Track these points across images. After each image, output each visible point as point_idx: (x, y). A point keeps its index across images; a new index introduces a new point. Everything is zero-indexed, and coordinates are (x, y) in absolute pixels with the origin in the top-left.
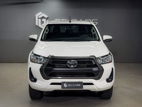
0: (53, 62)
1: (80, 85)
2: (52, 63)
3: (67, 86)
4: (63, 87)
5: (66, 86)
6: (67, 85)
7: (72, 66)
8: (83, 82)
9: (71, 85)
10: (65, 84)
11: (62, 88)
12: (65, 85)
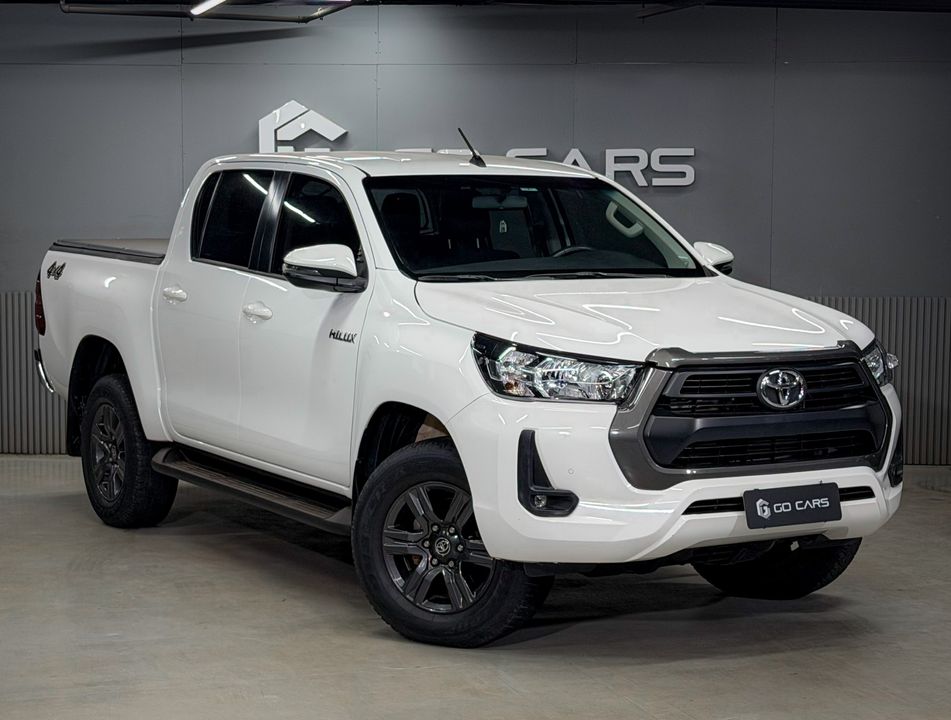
0: (686, 384)
1: (823, 502)
2: (683, 391)
3: (772, 510)
4: (754, 521)
5: (767, 514)
6: (770, 506)
7: (784, 402)
8: (841, 486)
9: (787, 507)
10: (760, 502)
11: (751, 526)
12: (763, 510)
